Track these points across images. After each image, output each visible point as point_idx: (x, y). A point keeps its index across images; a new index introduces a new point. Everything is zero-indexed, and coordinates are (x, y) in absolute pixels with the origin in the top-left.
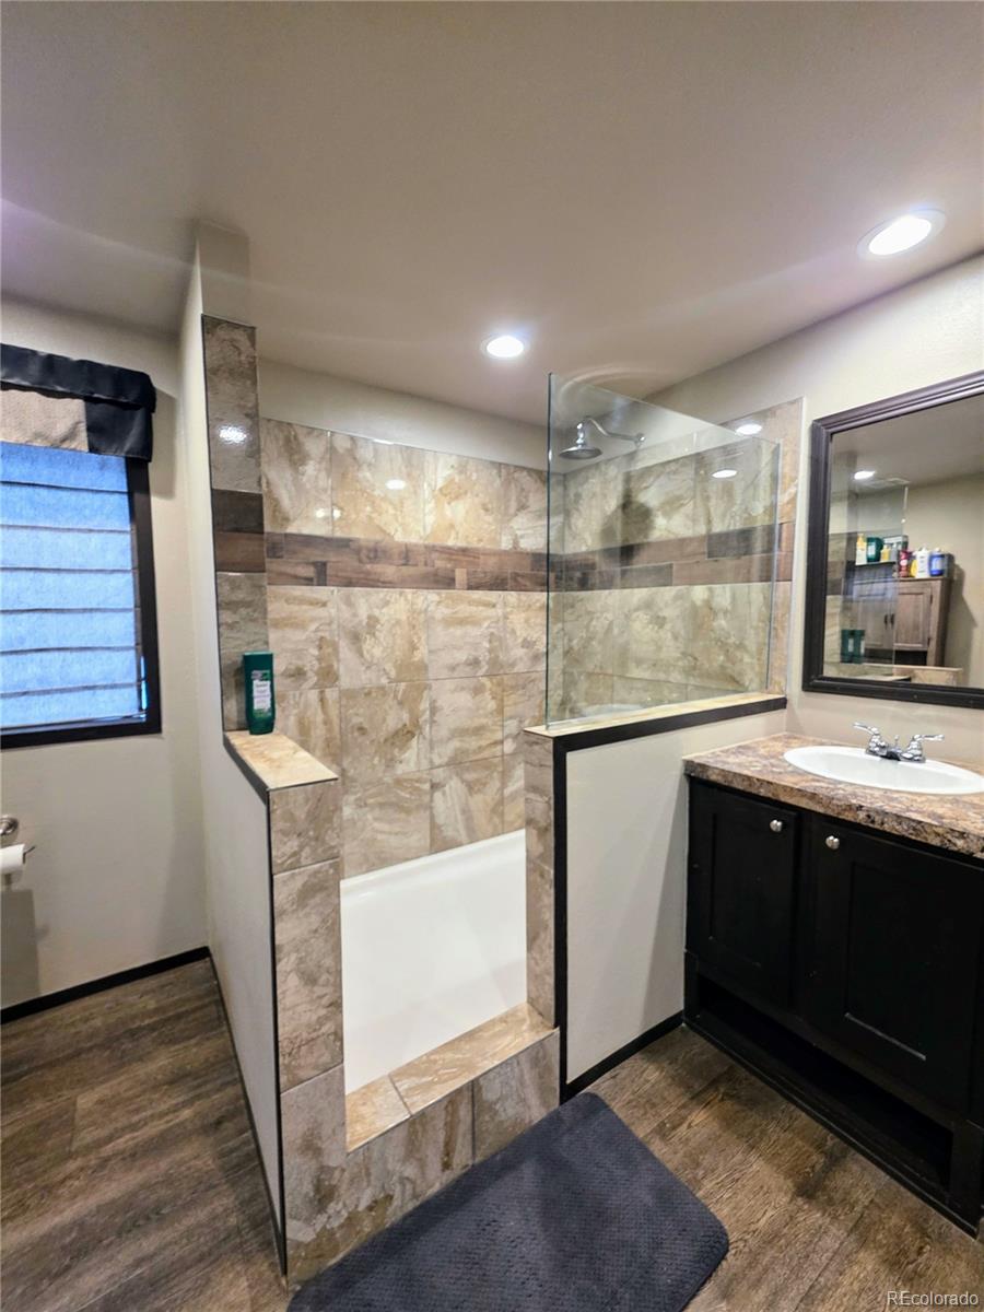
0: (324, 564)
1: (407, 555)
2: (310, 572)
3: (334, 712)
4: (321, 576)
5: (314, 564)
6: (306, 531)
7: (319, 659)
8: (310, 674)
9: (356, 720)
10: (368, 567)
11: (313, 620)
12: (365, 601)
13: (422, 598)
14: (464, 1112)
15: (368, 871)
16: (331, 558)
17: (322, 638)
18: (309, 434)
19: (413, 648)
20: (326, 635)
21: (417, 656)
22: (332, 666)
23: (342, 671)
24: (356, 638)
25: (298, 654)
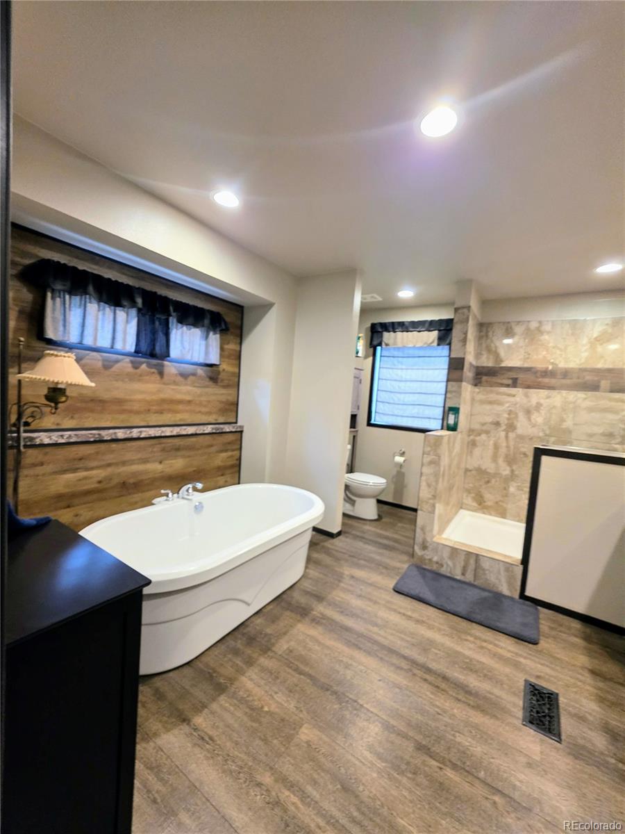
0: (516, 379)
1: (566, 373)
2: (510, 382)
3: (512, 443)
4: (515, 383)
5: (512, 379)
6: (510, 365)
7: (508, 419)
8: (502, 425)
9: (523, 450)
10: (540, 380)
11: (508, 402)
12: (537, 396)
13: (572, 396)
14: (472, 561)
15: (518, 521)
16: (521, 376)
17: (510, 411)
18: (517, 324)
19: (563, 420)
20: (513, 409)
21: (564, 425)
22: (513, 423)
23: (518, 425)
24: (528, 412)
25: (498, 415)
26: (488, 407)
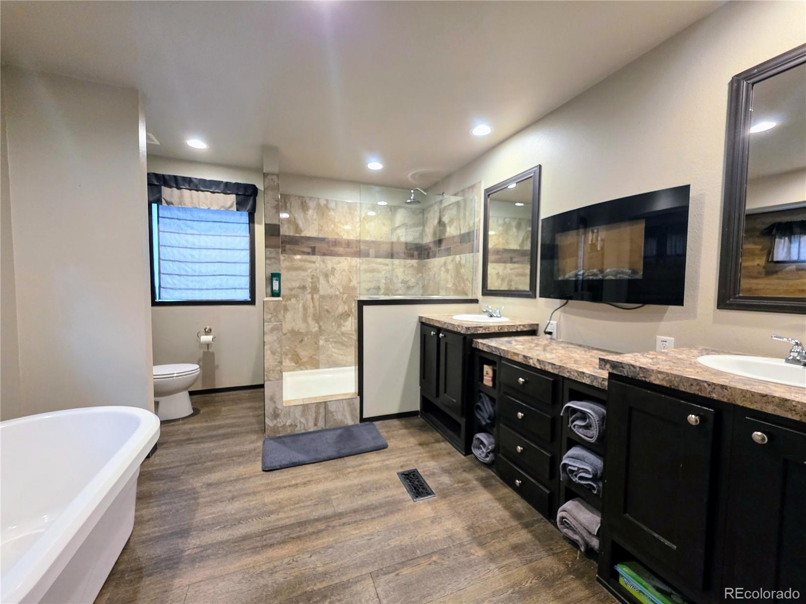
0: (315, 247)
1: (348, 244)
2: (309, 250)
3: (317, 303)
4: (313, 252)
5: (311, 247)
6: (308, 235)
7: (312, 283)
8: (308, 288)
9: (326, 307)
10: (332, 248)
11: (309, 268)
12: (331, 262)
13: (354, 261)
14: (322, 410)
15: (329, 367)
16: (317, 245)
17: (313, 275)
18: (310, 200)
19: (350, 281)
20: (315, 274)
21: (352, 284)
22: (316, 286)
23: (321, 288)
24: (326, 276)
25: (304, 280)
26: (294, 273)
